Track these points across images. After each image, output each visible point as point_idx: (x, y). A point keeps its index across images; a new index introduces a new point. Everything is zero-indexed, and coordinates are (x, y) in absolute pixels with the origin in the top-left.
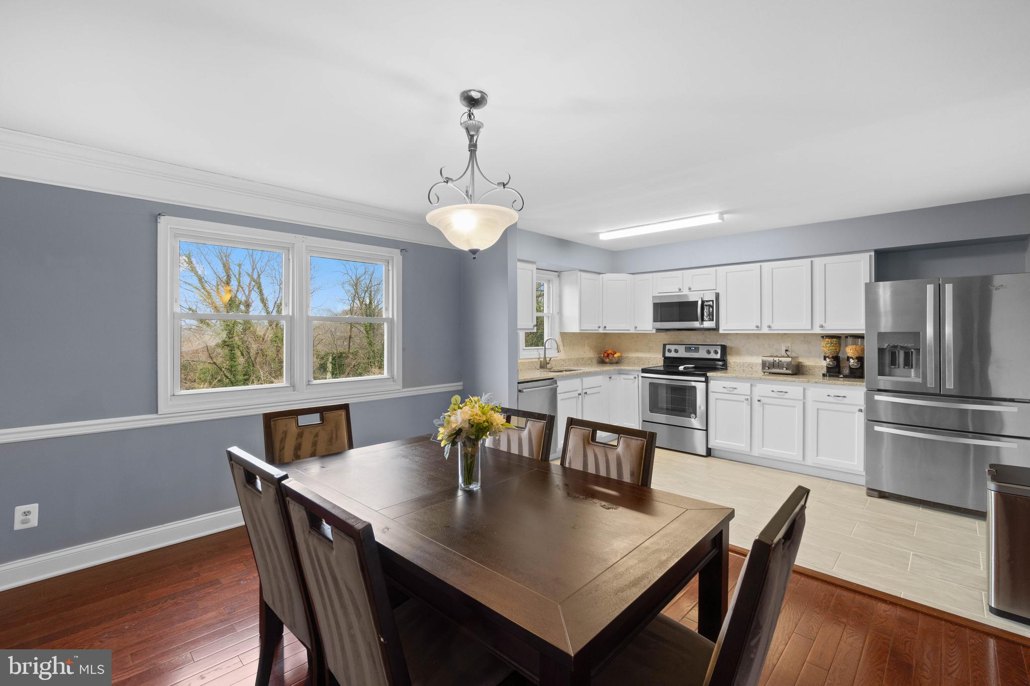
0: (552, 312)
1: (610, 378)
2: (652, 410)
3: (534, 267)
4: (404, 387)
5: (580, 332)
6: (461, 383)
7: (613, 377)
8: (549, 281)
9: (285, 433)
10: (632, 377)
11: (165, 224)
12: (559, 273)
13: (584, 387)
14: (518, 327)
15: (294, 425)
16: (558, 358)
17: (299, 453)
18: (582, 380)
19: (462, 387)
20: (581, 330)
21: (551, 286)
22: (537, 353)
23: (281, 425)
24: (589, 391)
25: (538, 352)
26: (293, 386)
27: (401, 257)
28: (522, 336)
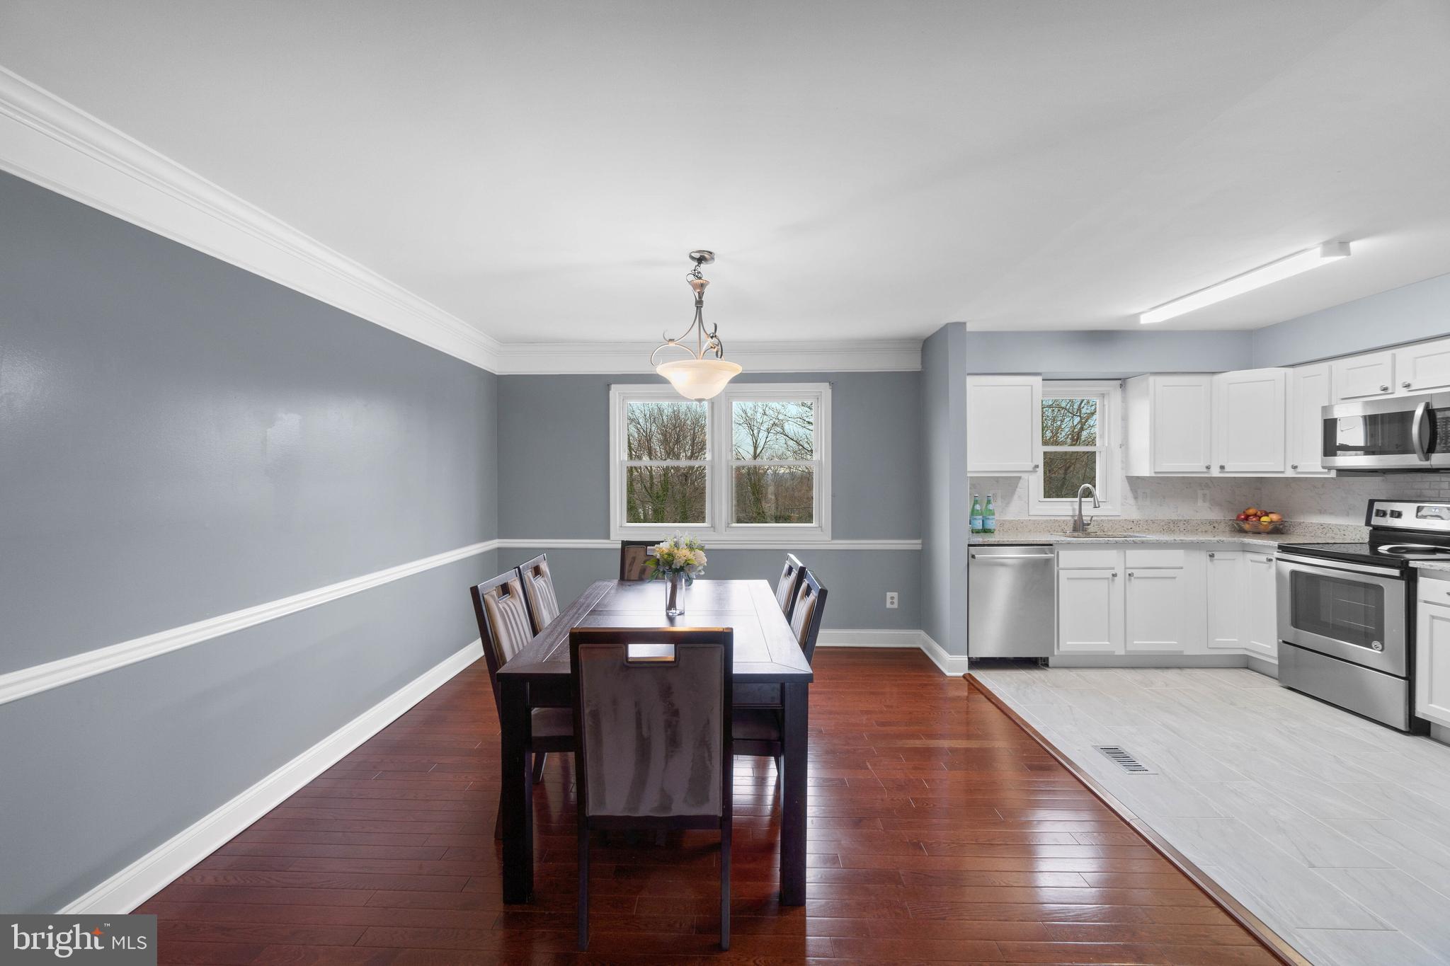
0: (1109, 443)
1: (1212, 556)
2: (1296, 623)
3: (1039, 379)
4: (833, 538)
5: (1154, 475)
6: (919, 541)
7: (1217, 555)
8: (1103, 395)
9: (634, 558)
10: (1264, 558)
11: (616, 391)
12: (1123, 381)
13: (1128, 566)
14: (968, 470)
15: (642, 553)
16: (1121, 518)
17: (643, 576)
18: (1125, 553)
19: (921, 546)
20: (1155, 473)
21: (1106, 403)
22: (1071, 508)
23: (632, 551)
24: (1137, 573)
25: (1072, 506)
26: (713, 527)
27: (830, 390)
28: (1036, 482)
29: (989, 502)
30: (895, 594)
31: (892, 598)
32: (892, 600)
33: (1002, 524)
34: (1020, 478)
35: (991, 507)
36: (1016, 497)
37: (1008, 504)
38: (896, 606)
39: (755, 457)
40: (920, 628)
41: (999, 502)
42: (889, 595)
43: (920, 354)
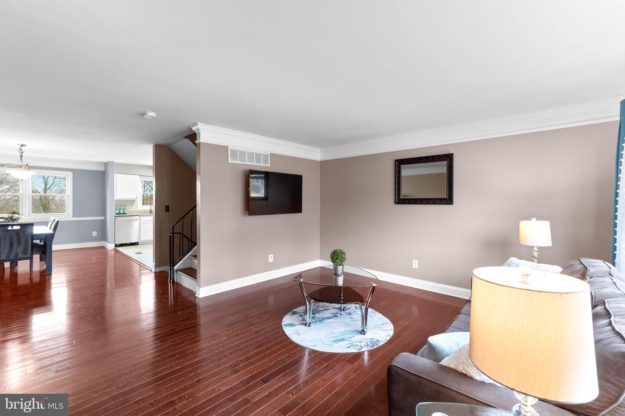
3: (138, 176)
4: (73, 217)
6: (104, 217)
22: (149, 207)
26: (23, 215)
27: (72, 174)
28: (140, 201)
29: (125, 206)
30: (96, 232)
31: (95, 233)
32: (95, 234)
33: (130, 212)
34: (135, 200)
35: (126, 207)
36: (134, 204)
37: (132, 207)
38: (96, 235)
39: (45, 190)
40: (104, 241)
41: (129, 206)
42: (93, 232)
43: (104, 166)
